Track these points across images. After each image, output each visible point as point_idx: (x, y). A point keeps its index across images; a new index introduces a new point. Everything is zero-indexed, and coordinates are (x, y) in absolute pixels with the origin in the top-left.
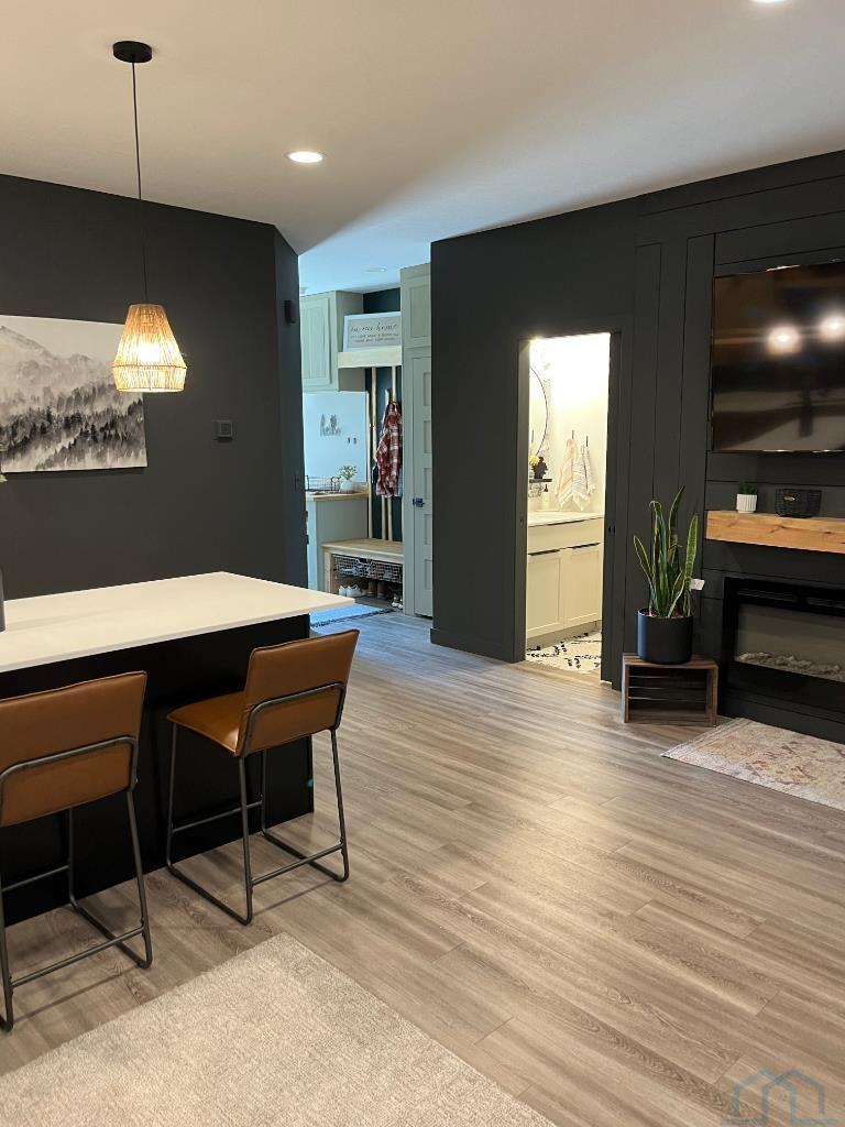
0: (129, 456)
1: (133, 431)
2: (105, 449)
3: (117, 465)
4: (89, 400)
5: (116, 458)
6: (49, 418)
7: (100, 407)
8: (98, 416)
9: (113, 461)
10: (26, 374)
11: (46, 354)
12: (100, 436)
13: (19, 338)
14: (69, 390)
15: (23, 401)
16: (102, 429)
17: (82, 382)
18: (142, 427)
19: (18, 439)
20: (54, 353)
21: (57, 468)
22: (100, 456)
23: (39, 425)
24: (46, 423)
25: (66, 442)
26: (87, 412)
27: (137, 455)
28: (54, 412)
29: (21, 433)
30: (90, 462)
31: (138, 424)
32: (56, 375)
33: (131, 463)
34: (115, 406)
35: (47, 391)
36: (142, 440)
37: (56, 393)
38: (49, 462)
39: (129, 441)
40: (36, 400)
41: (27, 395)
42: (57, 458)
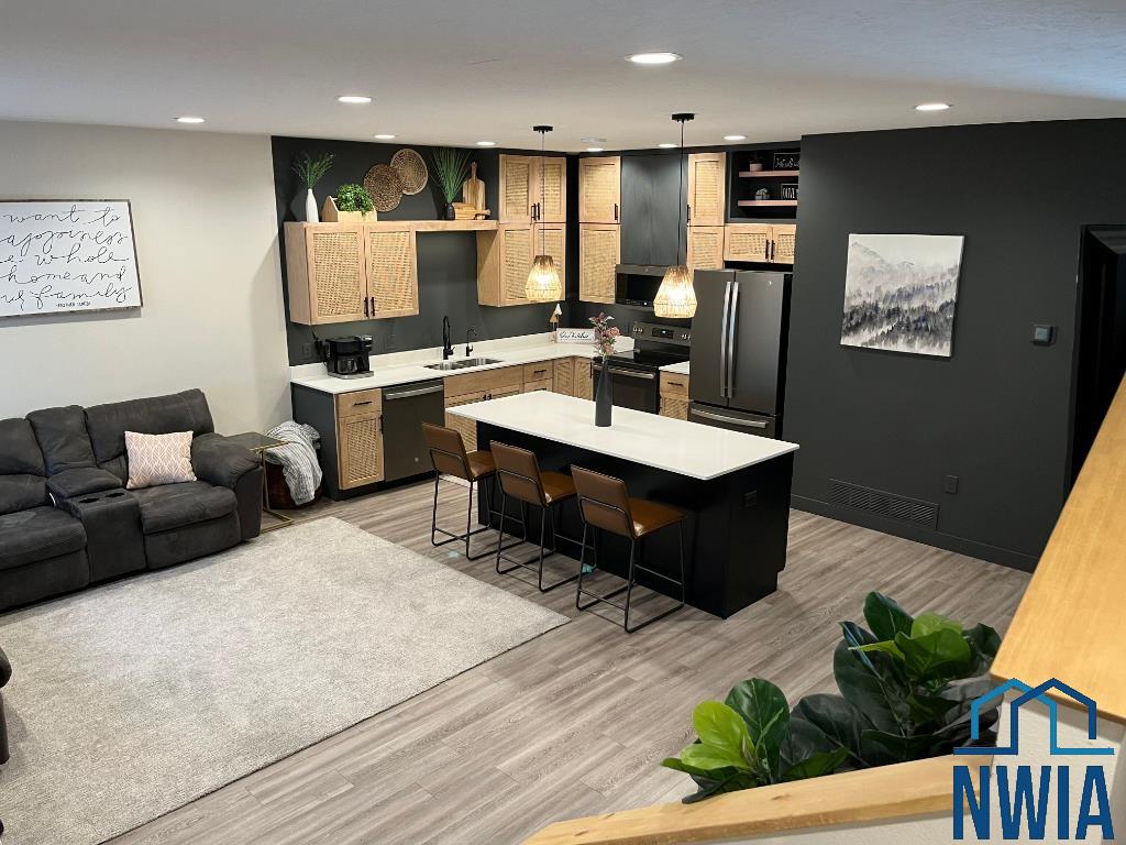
0: (934, 345)
1: (942, 326)
2: (915, 338)
3: (923, 351)
4: (909, 297)
5: (921, 347)
6: (876, 308)
7: (916, 304)
8: (913, 311)
9: (920, 348)
10: (865, 277)
11: (882, 261)
12: (913, 326)
13: (866, 250)
14: (894, 289)
15: (860, 295)
16: (915, 322)
17: (905, 283)
18: (951, 324)
19: (853, 323)
20: (888, 261)
21: (876, 347)
22: (910, 343)
23: (868, 314)
24: (874, 313)
25: (886, 328)
26: (905, 307)
27: (941, 346)
28: (881, 305)
29: (856, 318)
30: (901, 346)
31: (947, 320)
32: (887, 277)
33: (935, 351)
34: (929, 304)
35: (878, 289)
36: (949, 334)
37: (884, 291)
38: (871, 342)
39: (935, 333)
40: (869, 295)
41: (863, 292)
42: (877, 340)
